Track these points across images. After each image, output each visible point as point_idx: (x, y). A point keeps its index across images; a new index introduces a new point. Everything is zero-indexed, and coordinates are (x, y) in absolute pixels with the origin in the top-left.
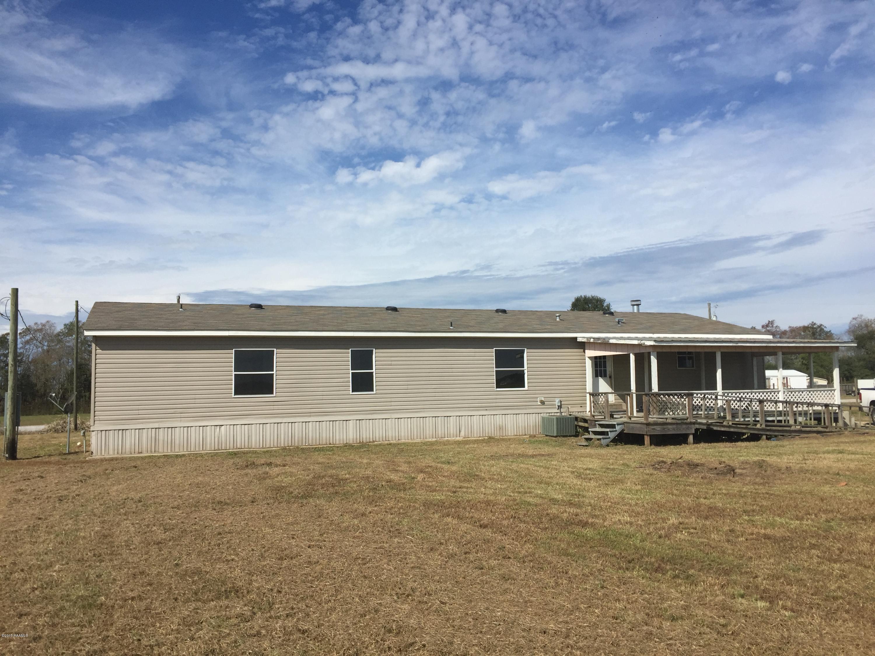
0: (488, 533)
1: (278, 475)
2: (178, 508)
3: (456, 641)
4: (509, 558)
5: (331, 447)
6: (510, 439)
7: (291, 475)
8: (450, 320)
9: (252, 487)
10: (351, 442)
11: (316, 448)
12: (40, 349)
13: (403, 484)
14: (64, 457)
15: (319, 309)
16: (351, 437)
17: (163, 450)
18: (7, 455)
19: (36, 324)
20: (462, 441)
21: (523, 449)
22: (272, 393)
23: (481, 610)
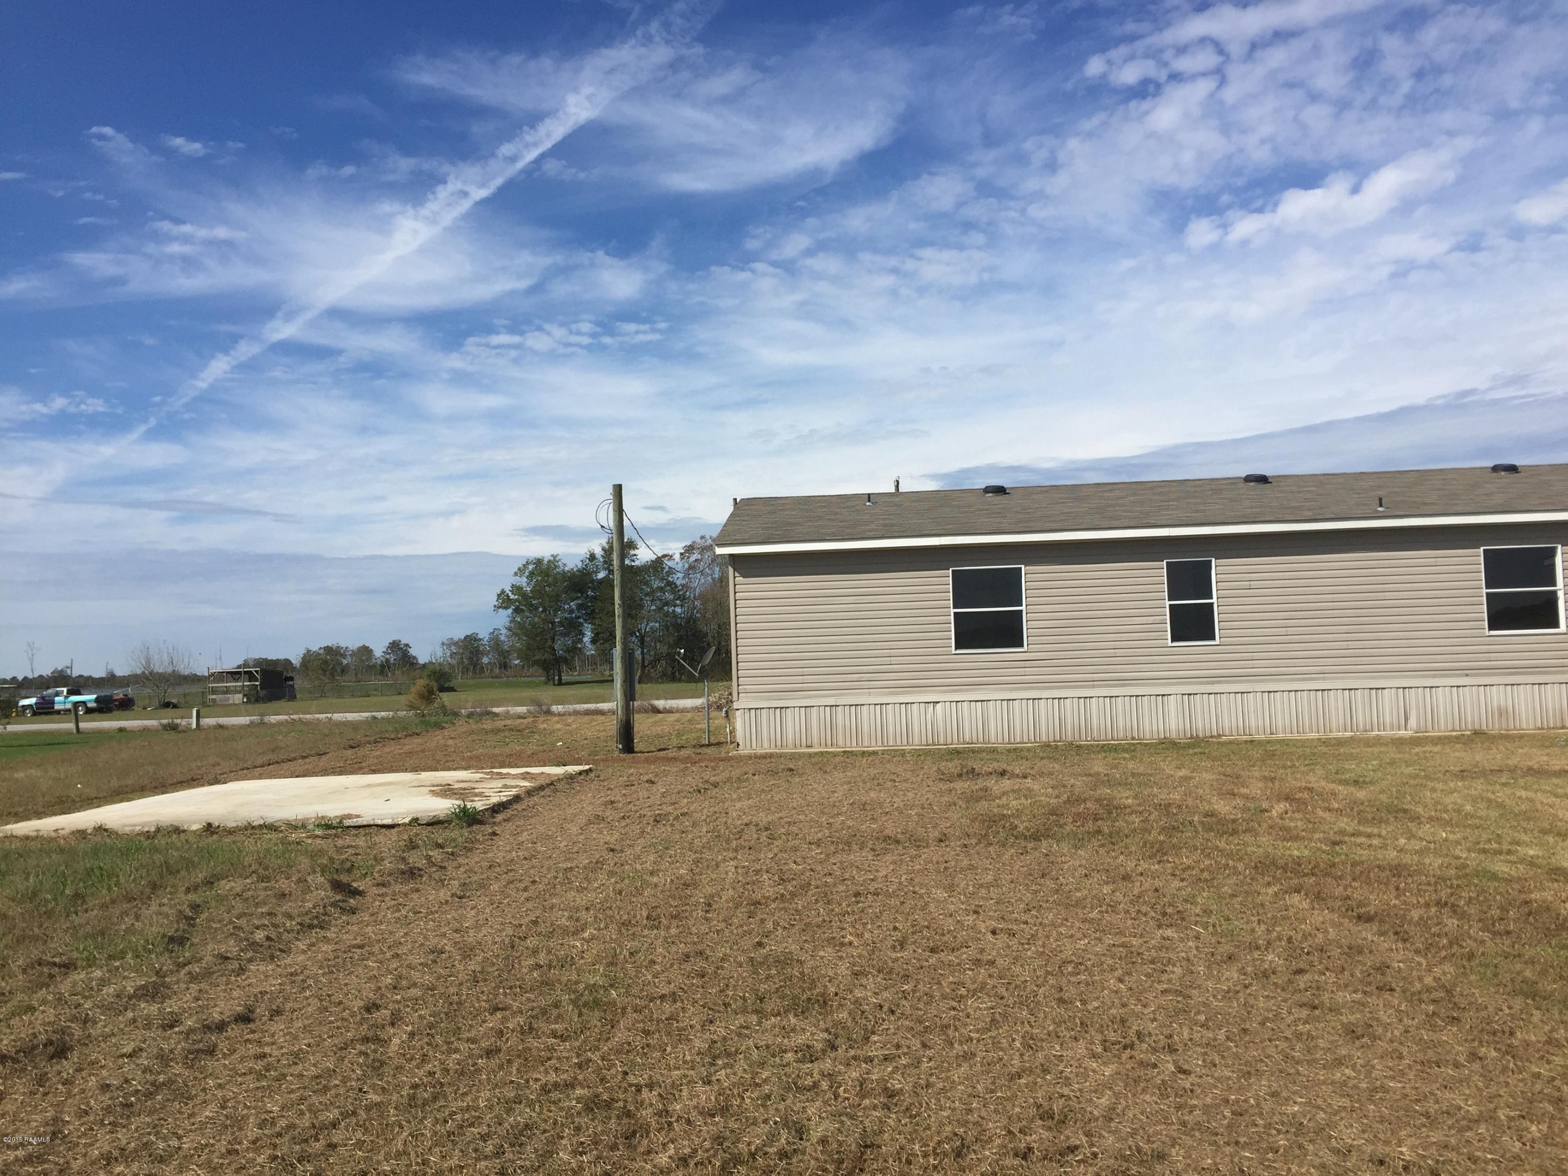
0: (1368, 933)
1: (1004, 793)
2: (818, 843)
3: (1174, 1154)
4: (1392, 990)
5: (1133, 744)
6: (1521, 737)
7: (1029, 794)
8: (1380, 493)
9: (950, 814)
10: (1174, 736)
11: (1105, 745)
12: (709, 578)
13: (1234, 821)
14: (699, 751)
15: (1110, 487)
16: (1173, 727)
17: (845, 743)
18: (620, 746)
19: (702, 537)
20: (1411, 738)
21: (1545, 758)
22: (1022, 645)
23: (1257, 1097)
